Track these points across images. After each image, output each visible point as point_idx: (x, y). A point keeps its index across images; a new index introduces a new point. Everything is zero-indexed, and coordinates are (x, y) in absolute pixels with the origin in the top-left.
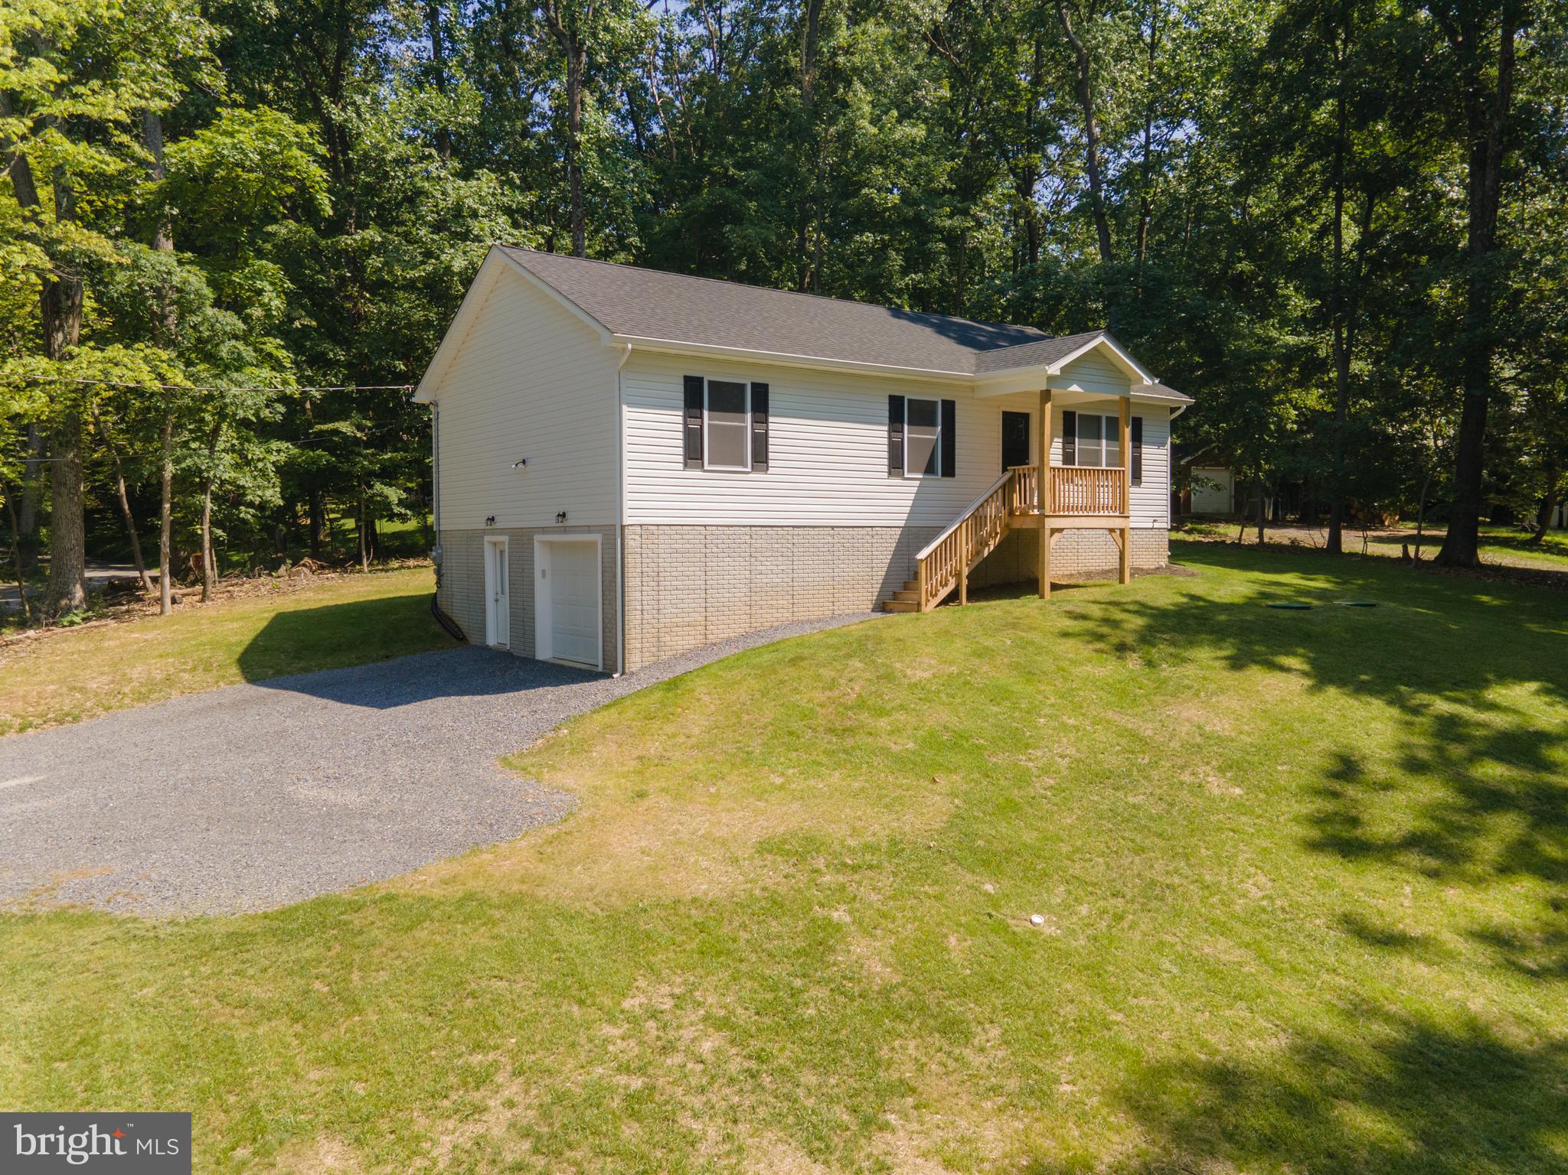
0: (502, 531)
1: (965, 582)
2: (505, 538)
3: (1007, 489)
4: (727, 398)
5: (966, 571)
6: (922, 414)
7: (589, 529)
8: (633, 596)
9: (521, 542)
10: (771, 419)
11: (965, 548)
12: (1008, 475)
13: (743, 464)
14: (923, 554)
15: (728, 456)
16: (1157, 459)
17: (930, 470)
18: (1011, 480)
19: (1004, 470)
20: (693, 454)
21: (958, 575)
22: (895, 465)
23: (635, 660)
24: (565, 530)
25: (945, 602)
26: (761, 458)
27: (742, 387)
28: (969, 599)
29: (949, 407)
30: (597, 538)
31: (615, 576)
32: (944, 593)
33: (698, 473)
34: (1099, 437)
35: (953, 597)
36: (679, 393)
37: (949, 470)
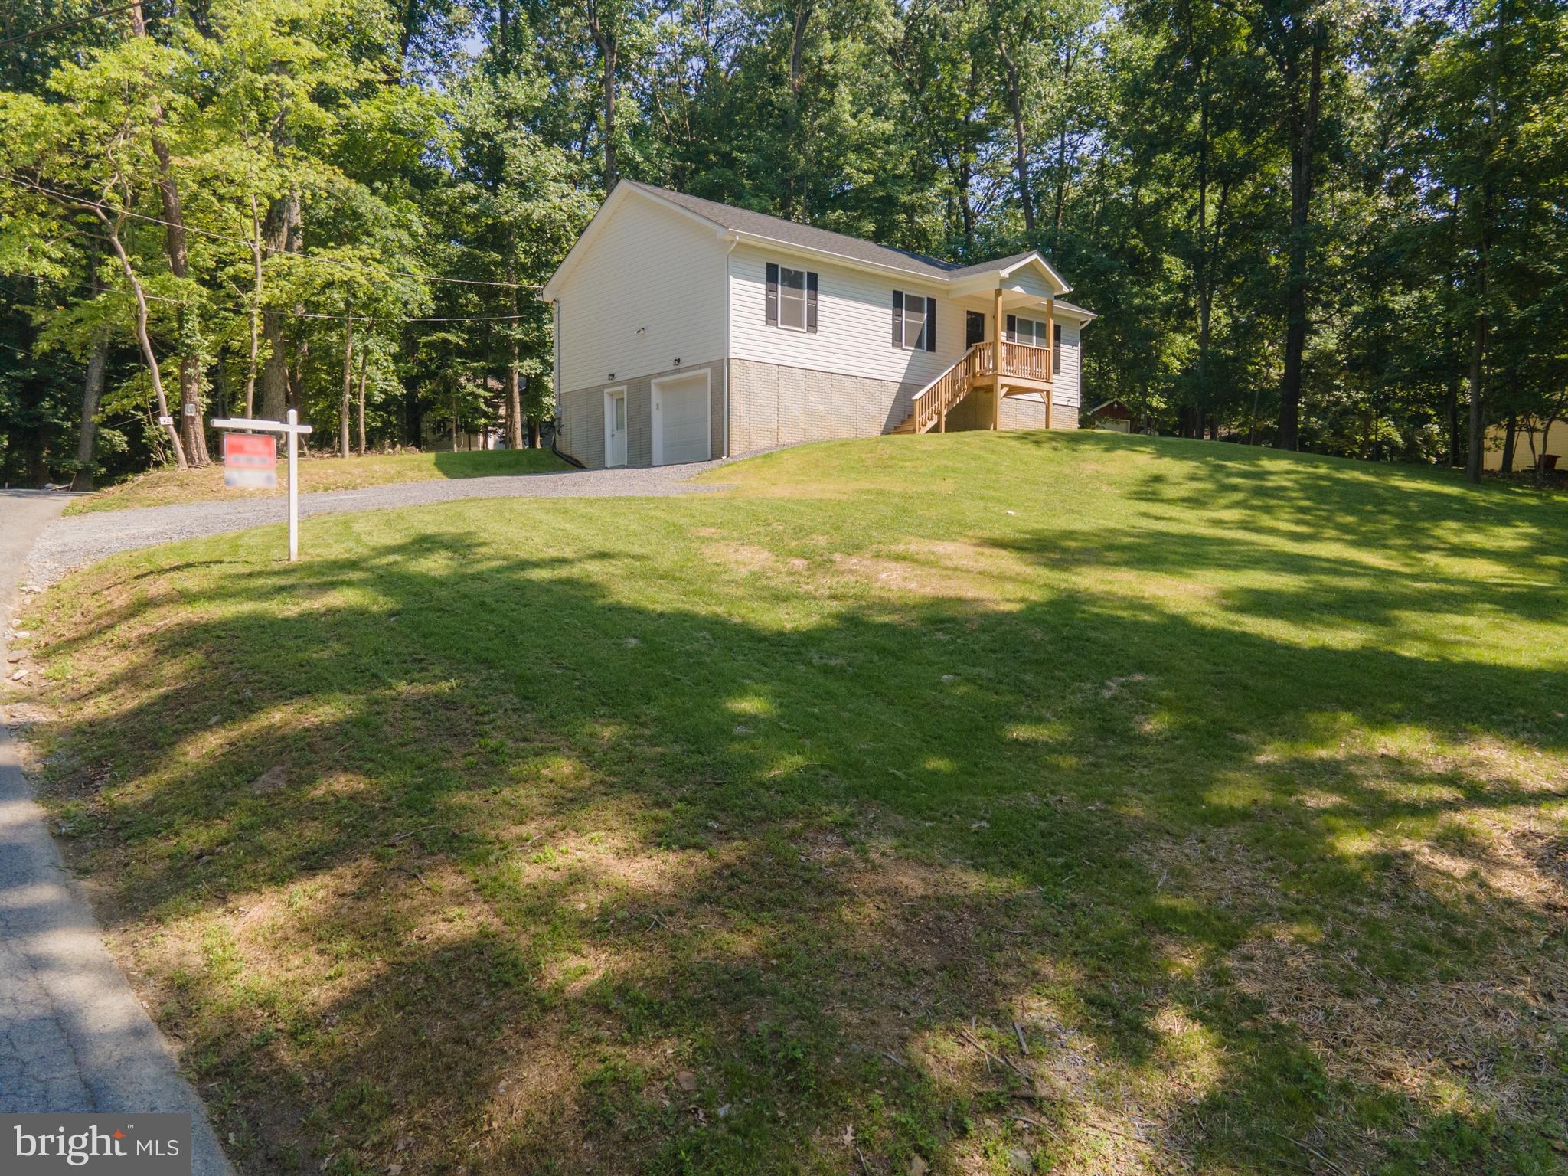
0: (621, 383)
1: (944, 419)
2: (625, 388)
3: (969, 360)
4: (793, 280)
5: (945, 412)
6: (915, 304)
7: (700, 366)
8: (735, 406)
9: (640, 388)
10: (820, 297)
11: (945, 396)
12: (971, 350)
13: (801, 326)
14: (917, 396)
15: (792, 319)
16: (1071, 355)
17: (919, 345)
18: (974, 352)
19: (969, 346)
20: (771, 317)
21: (939, 414)
22: (897, 340)
23: (736, 448)
24: (679, 371)
25: (931, 431)
26: (813, 325)
27: (801, 274)
28: (947, 430)
29: (932, 302)
30: (708, 370)
31: (722, 393)
32: (930, 425)
33: (773, 329)
34: (1031, 334)
35: (936, 429)
36: (763, 273)
37: (931, 347)
